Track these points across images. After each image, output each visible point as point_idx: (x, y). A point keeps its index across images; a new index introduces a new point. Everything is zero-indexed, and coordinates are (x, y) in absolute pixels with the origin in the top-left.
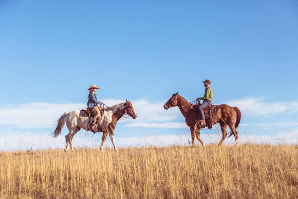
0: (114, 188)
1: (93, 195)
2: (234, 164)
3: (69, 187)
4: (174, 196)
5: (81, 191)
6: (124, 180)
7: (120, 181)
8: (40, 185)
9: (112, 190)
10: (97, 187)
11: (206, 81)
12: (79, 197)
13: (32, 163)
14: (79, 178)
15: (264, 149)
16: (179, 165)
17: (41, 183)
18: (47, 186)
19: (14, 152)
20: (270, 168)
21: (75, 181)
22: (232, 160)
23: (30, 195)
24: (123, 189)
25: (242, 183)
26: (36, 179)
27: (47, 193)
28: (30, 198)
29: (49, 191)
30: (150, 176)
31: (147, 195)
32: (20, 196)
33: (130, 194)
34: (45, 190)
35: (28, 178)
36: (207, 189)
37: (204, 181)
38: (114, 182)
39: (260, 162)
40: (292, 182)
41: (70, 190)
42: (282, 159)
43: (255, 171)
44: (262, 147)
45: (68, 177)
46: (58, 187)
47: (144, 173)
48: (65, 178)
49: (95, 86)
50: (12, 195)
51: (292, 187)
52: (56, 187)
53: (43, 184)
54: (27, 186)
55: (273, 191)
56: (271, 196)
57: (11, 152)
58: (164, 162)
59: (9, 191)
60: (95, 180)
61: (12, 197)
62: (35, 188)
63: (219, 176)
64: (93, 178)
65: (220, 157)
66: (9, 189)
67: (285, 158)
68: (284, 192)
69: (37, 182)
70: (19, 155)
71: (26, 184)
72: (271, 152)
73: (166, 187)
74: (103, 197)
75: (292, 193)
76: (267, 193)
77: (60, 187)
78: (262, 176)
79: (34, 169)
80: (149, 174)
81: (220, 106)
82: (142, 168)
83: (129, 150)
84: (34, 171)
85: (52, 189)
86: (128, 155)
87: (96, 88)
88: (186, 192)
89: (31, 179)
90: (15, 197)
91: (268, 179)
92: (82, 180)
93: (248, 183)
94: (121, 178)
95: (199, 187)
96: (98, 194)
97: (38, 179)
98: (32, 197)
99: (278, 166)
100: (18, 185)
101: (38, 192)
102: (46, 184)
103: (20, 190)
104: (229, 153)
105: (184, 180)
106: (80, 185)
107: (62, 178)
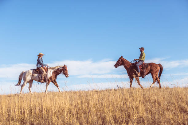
0: (71, 117)
1: (57, 121)
2: (146, 100)
3: (42, 116)
4: (109, 120)
5: (50, 119)
6: (77, 111)
7: (74, 112)
8: (23, 115)
9: (69, 118)
10: (59, 116)
11: (142, 48)
12: (48, 122)
13: (18, 102)
14: (48, 110)
15: (165, 90)
16: (111, 101)
17: (24, 114)
18: (28, 115)
19: (7, 95)
20: (169, 102)
21: (46, 112)
22: (145, 98)
23: (17, 122)
24: (76, 117)
25: (151, 112)
26: (21, 112)
27: (28, 120)
28: (17, 124)
29: (29, 119)
30: (93, 108)
31: (92, 120)
32: (11, 122)
33: (80, 120)
34: (26, 118)
35: (16, 111)
36: (129, 116)
37: (127, 111)
38: (70, 113)
39: (162, 99)
40: (183, 110)
41: (42, 118)
42: (176, 97)
43: (159, 104)
44: (164, 89)
45: (41, 110)
46: (35, 116)
47: (89, 107)
48: (39, 110)
49: (42, 54)
50: (6, 122)
51: (183, 114)
52: (34, 116)
53: (25, 115)
54: (16, 116)
55: (171, 116)
56: (169, 119)
57: (5, 95)
58: (102, 99)
59: (4, 120)
60: (59, 112)
61: (6, 123)
62: (20, 117)
63: (137, 107)
64: (57, 110)
65: (137, 96)
66: (4, 118)
67: (178, 95)
68: (178, 117)
69: (21, 113)
70: (10, 96)
71: (15, 115)
72: (169, 92)
73: (103, 115)
74: (63, 122)
75: (183, 117)
76: (167, 118)
77: (36, 116)
78: (164, 107)
79: (20, 105)
80: (93, 107)
81: (149, 64)
82: (88, 103)
83: (80, 92)
84: (20, 107)
85: (31, 117)
86: (79, 95)
87: (43, 55)
88: (116, 118)
89: (18, 111)
90: (8, 123)
91: (168, 109)
92: (50, 112)
93: (155, 111)
94: (75, 110)
95: (124, 115)
96: (60, 120)
97: (22, 112)
98: (19, 123)
99: (174, 101)
100: (9, 116)
101: (22, 120)
102: (27, 115)
103: (11, 119)
104: (143, 93)
105: (114, 110)
106: (49, 115)
107: (37, 110)
